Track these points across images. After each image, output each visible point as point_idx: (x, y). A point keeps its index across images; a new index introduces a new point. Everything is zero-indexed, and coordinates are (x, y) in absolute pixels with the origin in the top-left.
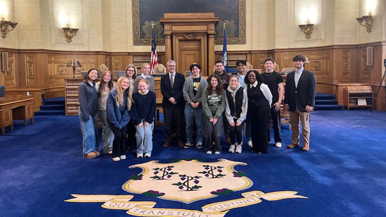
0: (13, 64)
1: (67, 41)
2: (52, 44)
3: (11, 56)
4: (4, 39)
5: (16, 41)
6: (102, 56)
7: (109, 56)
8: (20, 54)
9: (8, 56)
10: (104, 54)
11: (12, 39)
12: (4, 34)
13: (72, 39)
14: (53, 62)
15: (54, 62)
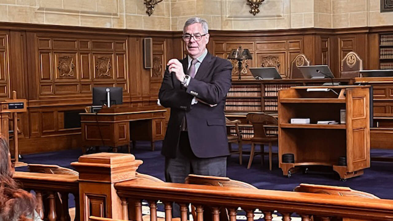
0: (164, 56)
1: (251, 12)
2: (225, 19)
3: (161, 43)
4: (150, 16)
5: (171, 17)
6: (311, 37)
7: (332, 37)
8: (175, 39)
9: (153, 44)
10: (315, 34)
11: (163, 15)
12: (149, 8)
13: (261, 8)
14: (224, 51)
15: (227, 52)
